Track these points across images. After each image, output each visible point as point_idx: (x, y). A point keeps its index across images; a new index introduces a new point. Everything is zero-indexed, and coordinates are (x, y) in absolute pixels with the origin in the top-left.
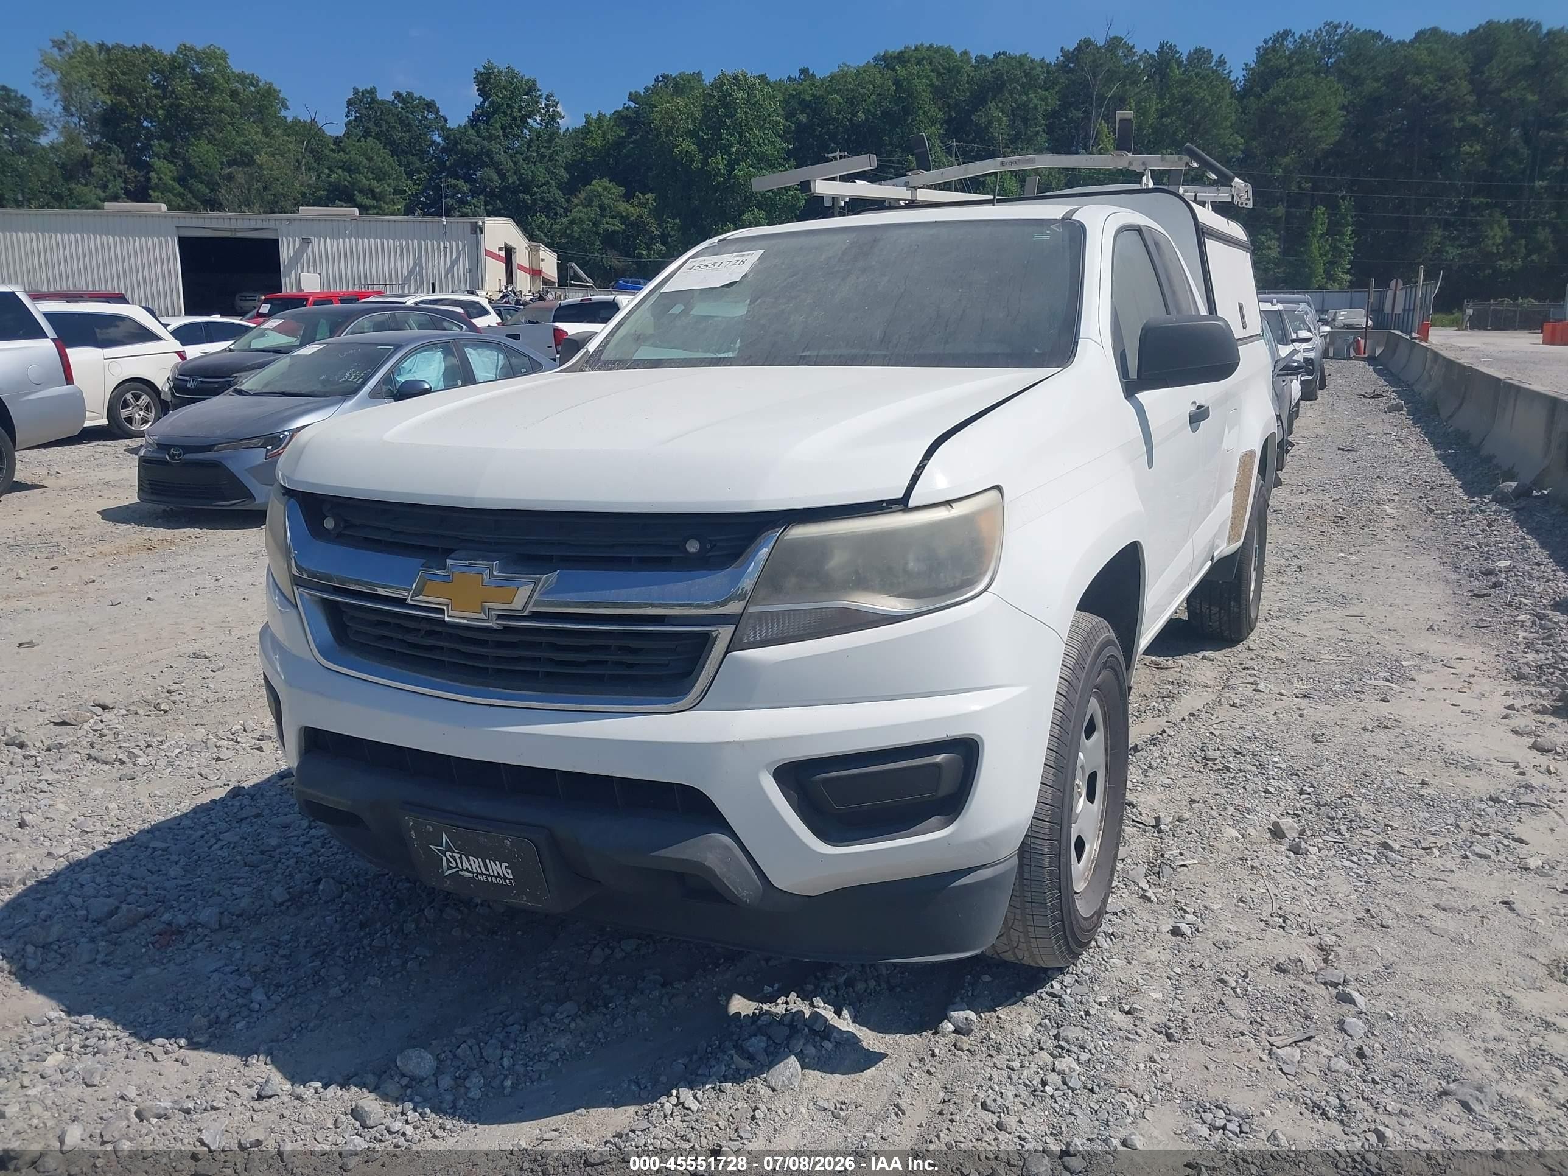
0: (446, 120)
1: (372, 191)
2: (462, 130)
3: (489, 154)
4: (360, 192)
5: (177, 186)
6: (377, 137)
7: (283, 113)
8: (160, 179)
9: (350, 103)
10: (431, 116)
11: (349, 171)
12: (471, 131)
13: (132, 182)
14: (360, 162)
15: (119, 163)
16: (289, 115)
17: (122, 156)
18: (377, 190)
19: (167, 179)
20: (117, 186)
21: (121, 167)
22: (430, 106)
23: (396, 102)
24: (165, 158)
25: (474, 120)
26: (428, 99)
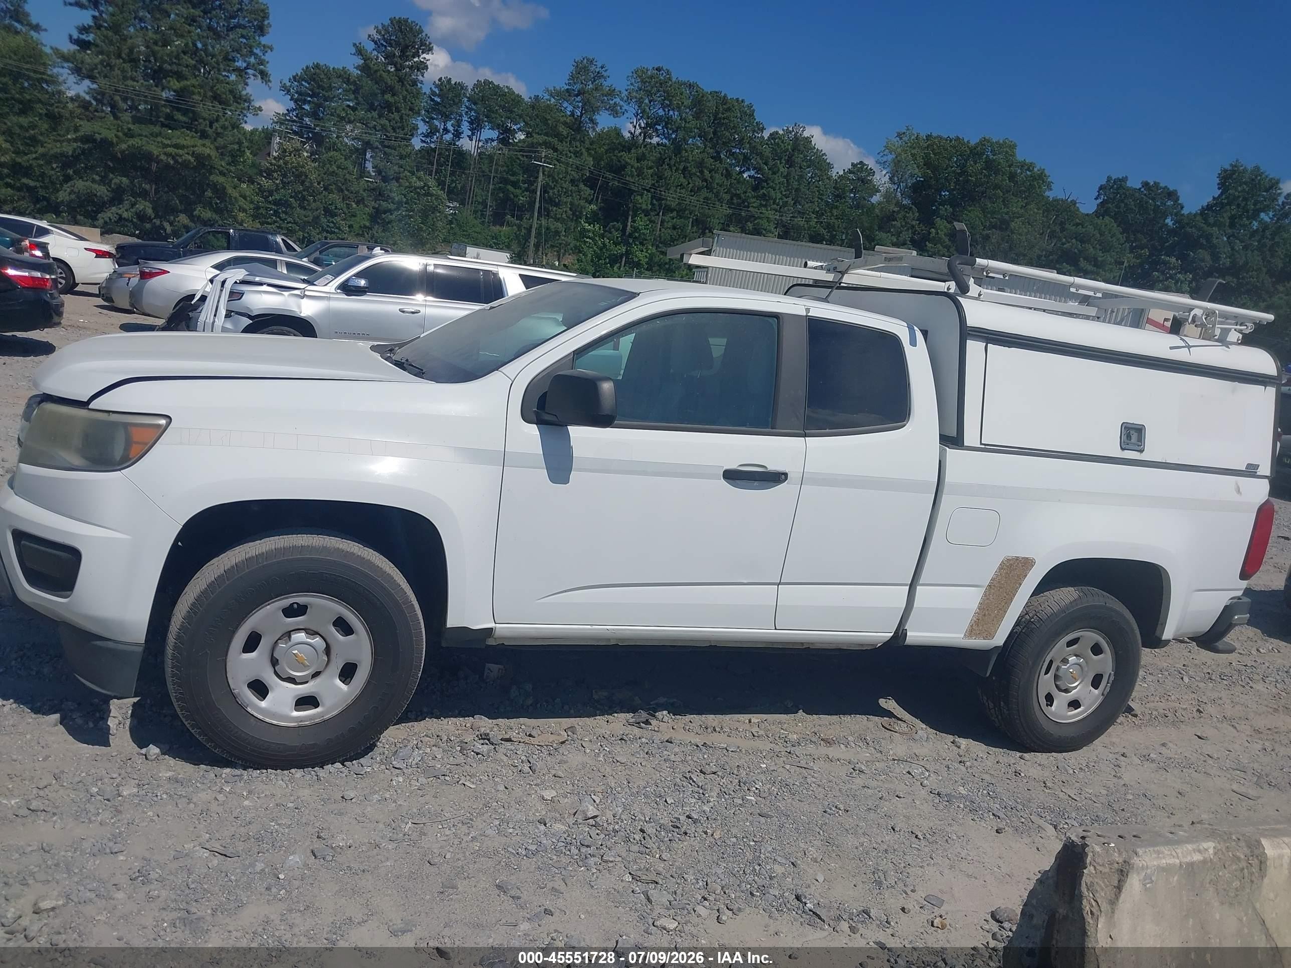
0: (1182, 208)
1: (1096, 259)
2: (1192, 217)
3: (1209, 237)
4: (1085, 259)
5: (947, 240)
6: (1115, 218)
7: (1047, 193)
8: (937, 233)
9: (1101, 188)
10: (1170, 203)
11: (1082, 242)
12: (1199, 218)
13: (919, 234)
14: (1094, 235)
15: (913, 219)
16: (1050, 195)
17: (917, 214)
18: (1100, 259)
19: (941, 234)
20: (906, 235)
21: (914, 223)
22: (1172, 195)
23: (1142, 190)
24: (946, 220)
25: (1206, 211)
26: (1171, 189)
